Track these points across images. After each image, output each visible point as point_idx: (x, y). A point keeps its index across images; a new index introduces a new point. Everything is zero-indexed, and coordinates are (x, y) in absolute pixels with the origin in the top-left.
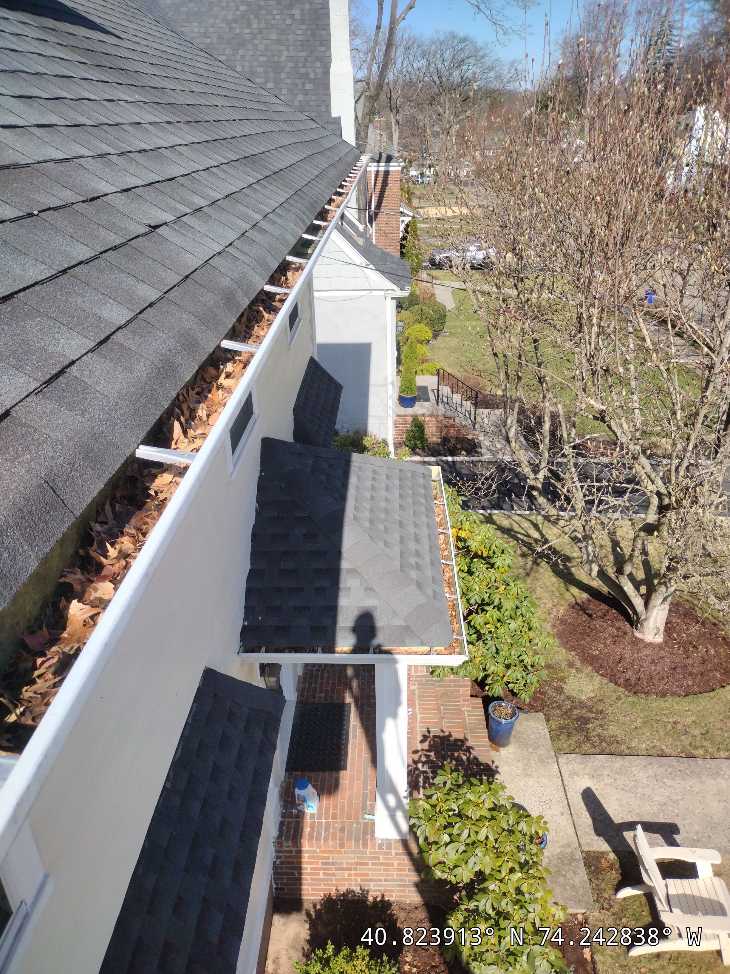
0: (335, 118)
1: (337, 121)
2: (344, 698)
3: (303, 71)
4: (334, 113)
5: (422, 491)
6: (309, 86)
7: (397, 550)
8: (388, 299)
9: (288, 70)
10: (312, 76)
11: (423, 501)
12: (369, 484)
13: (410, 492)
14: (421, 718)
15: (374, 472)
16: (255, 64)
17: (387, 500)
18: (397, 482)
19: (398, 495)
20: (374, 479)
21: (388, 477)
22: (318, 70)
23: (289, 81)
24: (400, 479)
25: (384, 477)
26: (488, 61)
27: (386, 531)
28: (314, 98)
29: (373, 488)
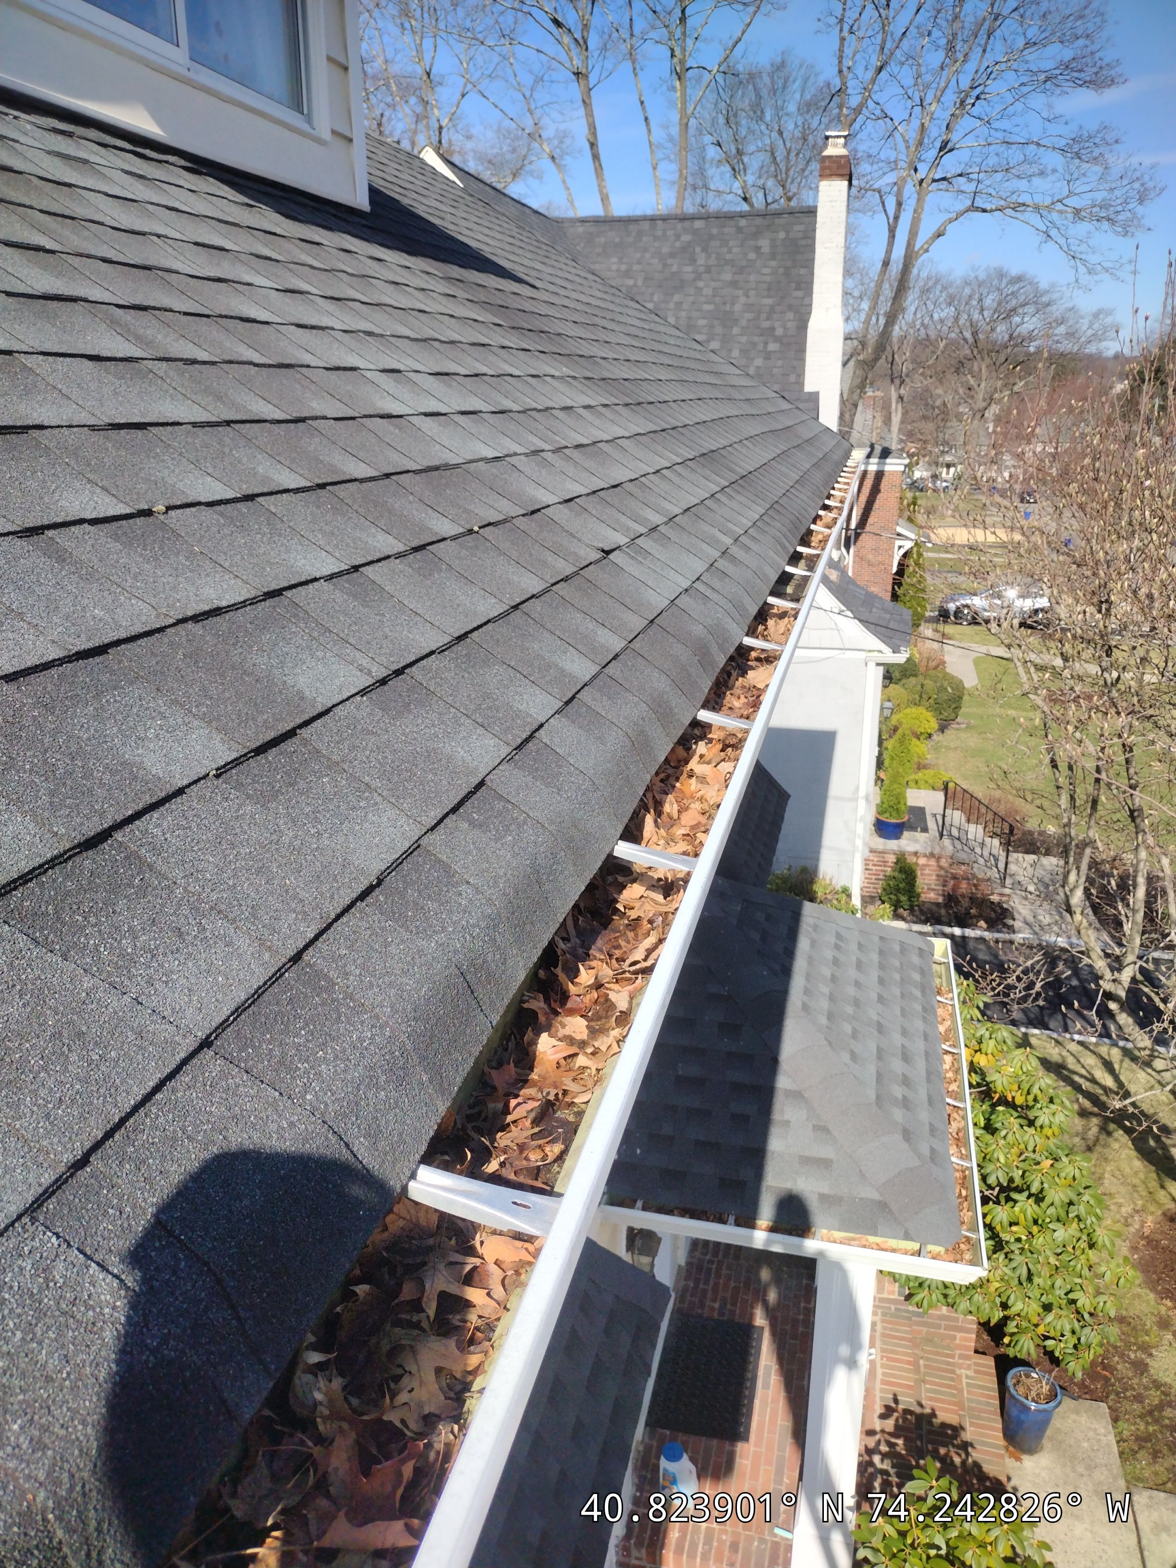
0: (810, 393)
1: (814, 398)
2: (752, 1316)
3: (766, 324)
4: (809, 386)
5: (917, 977)
6: (773, 347)
7: (871, 1069)
8: (872, 665)
9: (744, 323)
10: (779, 332)
11: (918, 993)
12: (829, 954)
13: (897, 977)
14: (884, 1374)
15: (838, 936)
16: (695, 314)
17: (857, 984)
18: (875, 957)
19: (876, 979)
20: (837, 947)
21: (860, 946)
22: (790, 325)
23: (744, 339)
24: (881, 953)
25: (854, 946)
26: (1056, 311)
27: (855, 1035)
28: (780, 363)
29: (836, 962)
